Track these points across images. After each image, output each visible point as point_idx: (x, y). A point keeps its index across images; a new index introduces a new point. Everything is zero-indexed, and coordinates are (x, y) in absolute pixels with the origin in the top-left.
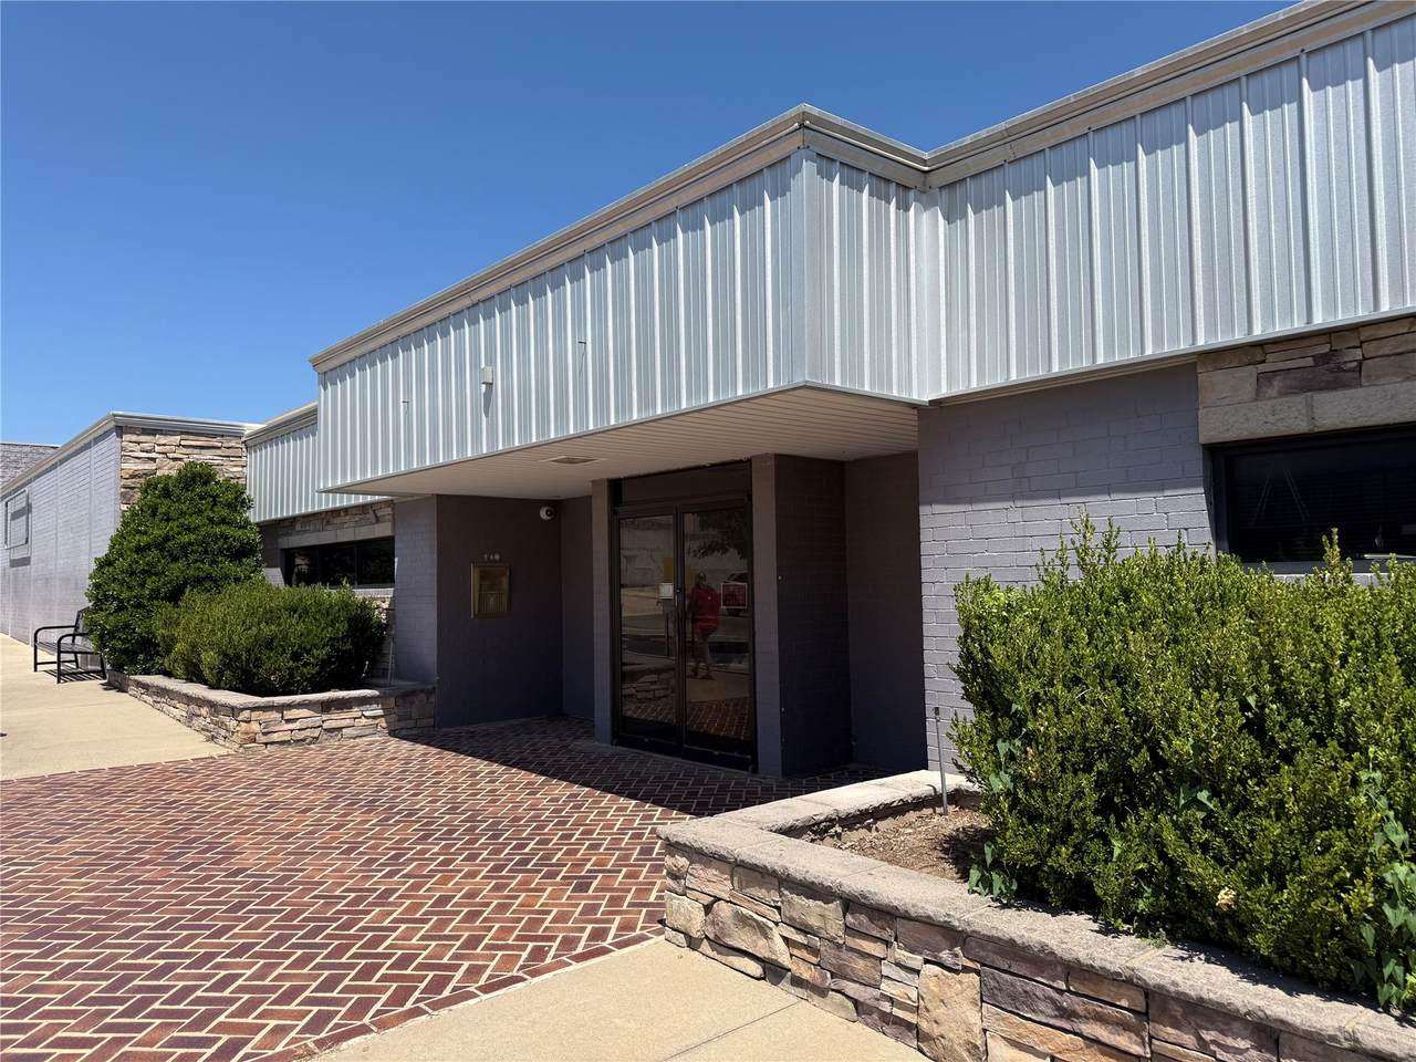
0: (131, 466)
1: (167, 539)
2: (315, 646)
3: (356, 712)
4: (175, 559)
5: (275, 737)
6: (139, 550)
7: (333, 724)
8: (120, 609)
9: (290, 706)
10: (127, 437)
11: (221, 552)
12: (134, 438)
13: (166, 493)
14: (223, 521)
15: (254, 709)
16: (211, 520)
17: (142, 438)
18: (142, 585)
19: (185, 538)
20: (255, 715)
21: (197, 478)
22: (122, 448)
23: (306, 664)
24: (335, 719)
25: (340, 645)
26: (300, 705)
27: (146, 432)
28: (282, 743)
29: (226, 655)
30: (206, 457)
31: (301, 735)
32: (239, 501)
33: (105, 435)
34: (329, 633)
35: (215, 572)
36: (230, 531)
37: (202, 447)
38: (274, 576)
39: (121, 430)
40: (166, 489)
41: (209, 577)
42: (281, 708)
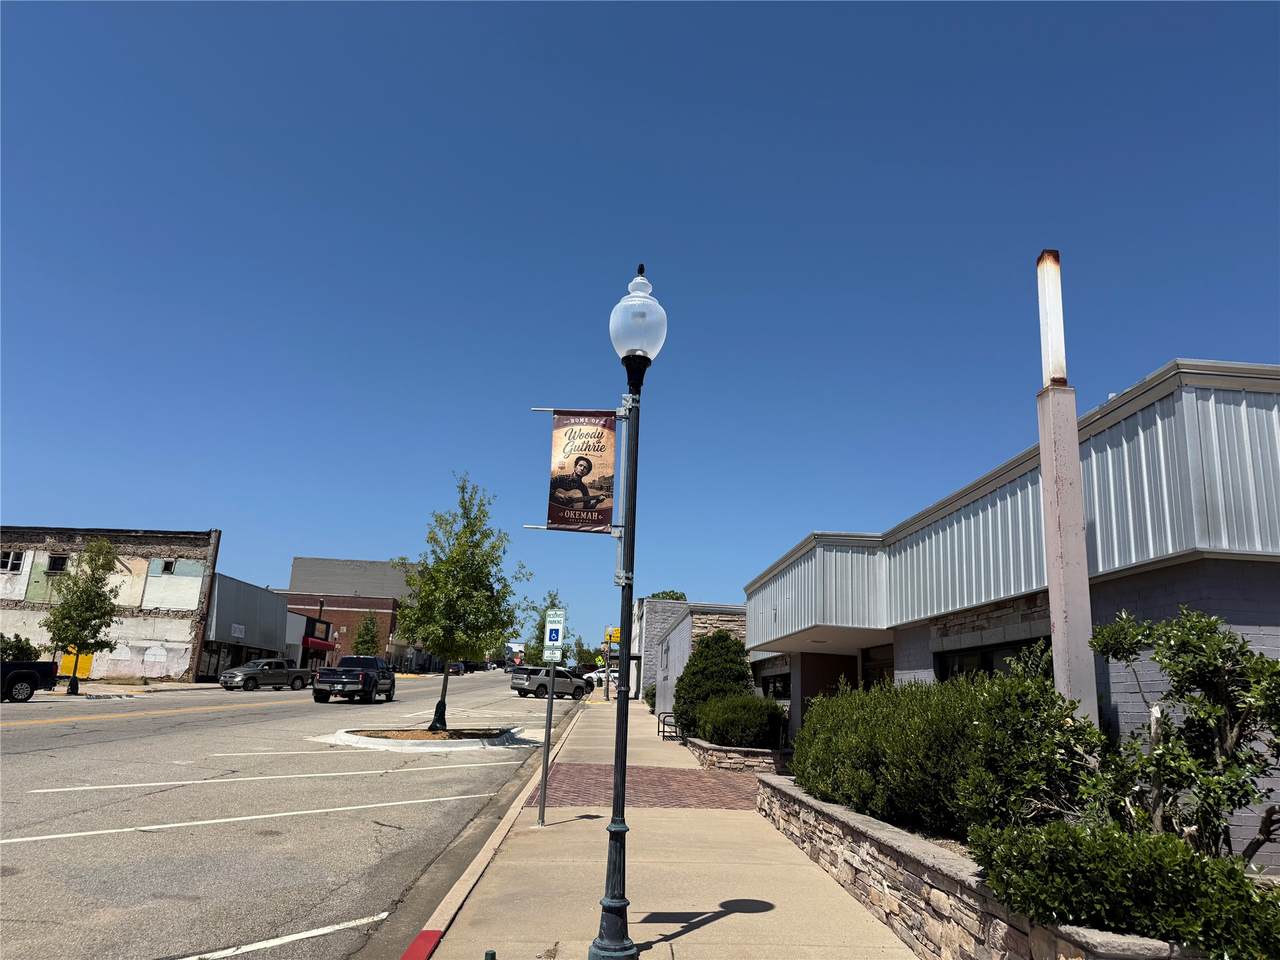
0: (697, 631)
1: (705, 669)
2: (752, 727)
3: (760, 759)
4: (709, 679)
5: (723, 765)
6: (694, 674)
7: (750, 764)
8: (685, 703)
9: (730, 751)
10: (695, 616)
11: (729, 676)
12: (698, 617)
13: (707, 646)
14: (731, 661)
15: (715, 750)
16: (725, 660)
17: (702, 617)
18: (693, 691)
19: (712, 669)
20: (715, 753)
21: (722, 637)
22: (693, 622)
23: (747, 736)
24: (751, 761)
25: (764, 728)
26: (734, 752)
27: (703, 614)
28: (726, 768)
29: (714, 727)
30: (731, 626)
31: (735, 766)
32: (741, 650)
33: (686, 616)
34: (758, 721)
35: (727, 686)
36: (734, 666)
37: (728, 621)
38: (759, 692)
39: (692, 613)
40: (707, 643)
41: (722, 690)
42: (726, 752)
